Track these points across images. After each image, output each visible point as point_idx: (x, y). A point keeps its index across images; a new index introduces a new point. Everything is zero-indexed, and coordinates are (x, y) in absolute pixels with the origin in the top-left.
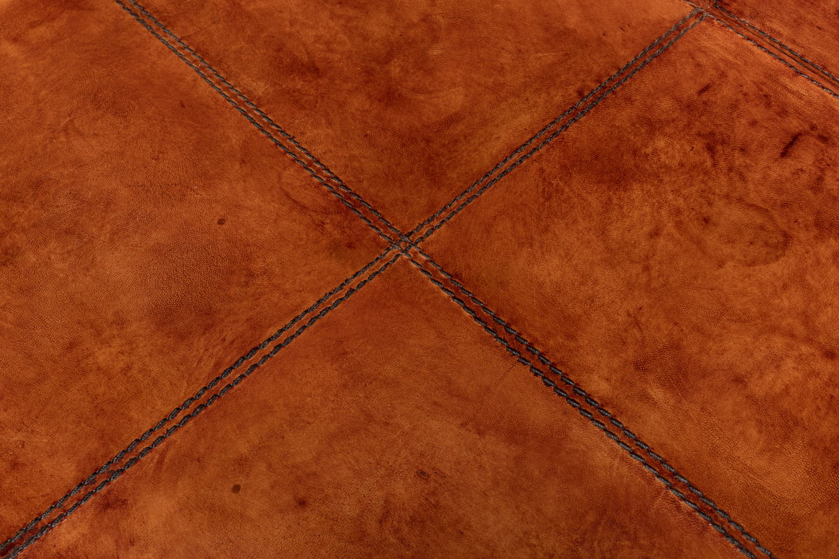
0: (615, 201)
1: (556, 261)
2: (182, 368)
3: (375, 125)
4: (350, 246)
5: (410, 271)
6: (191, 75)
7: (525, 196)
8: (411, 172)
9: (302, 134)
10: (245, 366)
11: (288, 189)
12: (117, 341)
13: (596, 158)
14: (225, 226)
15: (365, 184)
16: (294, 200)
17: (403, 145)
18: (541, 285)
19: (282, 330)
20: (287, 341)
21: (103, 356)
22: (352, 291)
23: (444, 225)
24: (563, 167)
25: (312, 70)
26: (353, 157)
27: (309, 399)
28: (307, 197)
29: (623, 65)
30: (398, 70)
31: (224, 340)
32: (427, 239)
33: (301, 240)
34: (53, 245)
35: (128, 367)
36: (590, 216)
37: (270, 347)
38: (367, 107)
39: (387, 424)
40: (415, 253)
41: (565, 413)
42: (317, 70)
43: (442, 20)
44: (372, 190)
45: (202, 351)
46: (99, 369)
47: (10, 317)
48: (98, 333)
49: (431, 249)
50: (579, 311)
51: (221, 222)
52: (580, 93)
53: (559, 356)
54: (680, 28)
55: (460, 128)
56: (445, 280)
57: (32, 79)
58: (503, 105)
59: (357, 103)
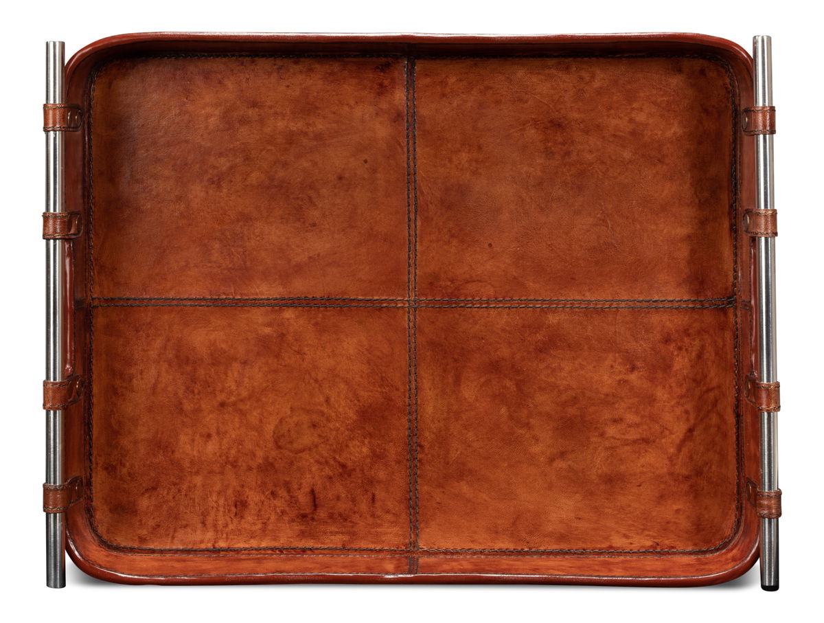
0: (356, 402)
1: (351, 351)
2: (432, 180)
3: (485, 347)
4: (431, 284)
5: (399, 295)
6: (588, 296)
7: (392, 370)
8: (446, 339)
9: (508, 315)
10: (412, 202)
11: (483, 284)
12: (466, 165)
13: (383, 417)
14: (486, 245)
15: (457, 316)
16: (475, 281)
17: (463, 349)
18: (347, 336)
19: (416, 227)
20: (409, 226)
21: (464, 156)
22: (409, 266)
23: (407, 327)
24: (391, 400)
25: (542, 350)
26: (476, 323)
27: (378, 212)
28: (472, 288)
29: (419, 480)
30: (508, 385)
31: (431, 203)
32: (407, 315)
33: (452, 268)
34: (539, 173)
35: (450, 161)
36: (358, 385)
37: (412, 216)
38: (498, 353)
39: (343, 230)
40: (404, 304)
41: (290, 292)
42: (541, 352)
43: (520, 431)
44: (452, 316)
45: (433, 192)
46: (460, 151)
47: (515, 134)
48: (477, 161)
49: (401, 312)
50: (323, 338)
51: (490, 245)
52: (421, 446)
53: (313, 312)
54: (415, 527)
55: (450, 379)
56: (382, 303)
57: (653, 227)
58: (445, 408)
59: (505, 351)
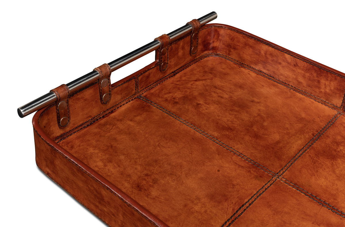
0: (334, 163)
1: (323, 180)
2: (223, 211)
3: (255, 144)
4: (261, 177)
5: (281, 183)
6: (193, 131)
7: (307, 163)
8: (271, 157)
9: (234, 146)
10: (242, 209)
11: (236, 162)
12: (199, 204)
13: (325, 152)
14: (220, 172)
15: (259, 160)
16: (238, 165)
17: (266, 149)
18: (321, 186)
19: (249, 200)
20: (252, 202)
21: (197, 208)
22: (266, 189)
23: (287, 171)
24: (316, 155)
25: (229, 129)
26: (252, 153)
27: (265, 218)
28: (242, 163)
29: (323, 127)
30: (256, 129)
31: (233, 203)
32: (283, 174)
33: (245, 175)
34: (168, 178)
35: (206, 212)
36: (329, 168)
37: (247, 205)
38: (251, 139)
39: (290, 224)
40: (281, 178)
41: (341, 219)
42: (231, 129)
43: (264, 115)
44: (261, 162)
45: (227, 206)
46: (197, 212)
47: (162, 198)
48: (193, 202)
49: (285, 177)
50: (335, 193)
51: (218, 171)
52: (313, 135)
53: (334, 204)
54: (336, 117)
55: (281, 145)
56: (293, 185)
57: (141, 131)
58: (292, 138)
59: (247, 138)
